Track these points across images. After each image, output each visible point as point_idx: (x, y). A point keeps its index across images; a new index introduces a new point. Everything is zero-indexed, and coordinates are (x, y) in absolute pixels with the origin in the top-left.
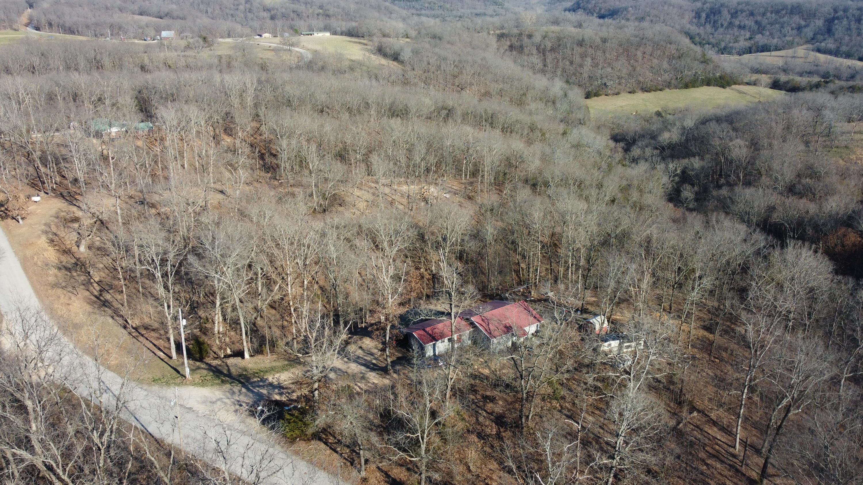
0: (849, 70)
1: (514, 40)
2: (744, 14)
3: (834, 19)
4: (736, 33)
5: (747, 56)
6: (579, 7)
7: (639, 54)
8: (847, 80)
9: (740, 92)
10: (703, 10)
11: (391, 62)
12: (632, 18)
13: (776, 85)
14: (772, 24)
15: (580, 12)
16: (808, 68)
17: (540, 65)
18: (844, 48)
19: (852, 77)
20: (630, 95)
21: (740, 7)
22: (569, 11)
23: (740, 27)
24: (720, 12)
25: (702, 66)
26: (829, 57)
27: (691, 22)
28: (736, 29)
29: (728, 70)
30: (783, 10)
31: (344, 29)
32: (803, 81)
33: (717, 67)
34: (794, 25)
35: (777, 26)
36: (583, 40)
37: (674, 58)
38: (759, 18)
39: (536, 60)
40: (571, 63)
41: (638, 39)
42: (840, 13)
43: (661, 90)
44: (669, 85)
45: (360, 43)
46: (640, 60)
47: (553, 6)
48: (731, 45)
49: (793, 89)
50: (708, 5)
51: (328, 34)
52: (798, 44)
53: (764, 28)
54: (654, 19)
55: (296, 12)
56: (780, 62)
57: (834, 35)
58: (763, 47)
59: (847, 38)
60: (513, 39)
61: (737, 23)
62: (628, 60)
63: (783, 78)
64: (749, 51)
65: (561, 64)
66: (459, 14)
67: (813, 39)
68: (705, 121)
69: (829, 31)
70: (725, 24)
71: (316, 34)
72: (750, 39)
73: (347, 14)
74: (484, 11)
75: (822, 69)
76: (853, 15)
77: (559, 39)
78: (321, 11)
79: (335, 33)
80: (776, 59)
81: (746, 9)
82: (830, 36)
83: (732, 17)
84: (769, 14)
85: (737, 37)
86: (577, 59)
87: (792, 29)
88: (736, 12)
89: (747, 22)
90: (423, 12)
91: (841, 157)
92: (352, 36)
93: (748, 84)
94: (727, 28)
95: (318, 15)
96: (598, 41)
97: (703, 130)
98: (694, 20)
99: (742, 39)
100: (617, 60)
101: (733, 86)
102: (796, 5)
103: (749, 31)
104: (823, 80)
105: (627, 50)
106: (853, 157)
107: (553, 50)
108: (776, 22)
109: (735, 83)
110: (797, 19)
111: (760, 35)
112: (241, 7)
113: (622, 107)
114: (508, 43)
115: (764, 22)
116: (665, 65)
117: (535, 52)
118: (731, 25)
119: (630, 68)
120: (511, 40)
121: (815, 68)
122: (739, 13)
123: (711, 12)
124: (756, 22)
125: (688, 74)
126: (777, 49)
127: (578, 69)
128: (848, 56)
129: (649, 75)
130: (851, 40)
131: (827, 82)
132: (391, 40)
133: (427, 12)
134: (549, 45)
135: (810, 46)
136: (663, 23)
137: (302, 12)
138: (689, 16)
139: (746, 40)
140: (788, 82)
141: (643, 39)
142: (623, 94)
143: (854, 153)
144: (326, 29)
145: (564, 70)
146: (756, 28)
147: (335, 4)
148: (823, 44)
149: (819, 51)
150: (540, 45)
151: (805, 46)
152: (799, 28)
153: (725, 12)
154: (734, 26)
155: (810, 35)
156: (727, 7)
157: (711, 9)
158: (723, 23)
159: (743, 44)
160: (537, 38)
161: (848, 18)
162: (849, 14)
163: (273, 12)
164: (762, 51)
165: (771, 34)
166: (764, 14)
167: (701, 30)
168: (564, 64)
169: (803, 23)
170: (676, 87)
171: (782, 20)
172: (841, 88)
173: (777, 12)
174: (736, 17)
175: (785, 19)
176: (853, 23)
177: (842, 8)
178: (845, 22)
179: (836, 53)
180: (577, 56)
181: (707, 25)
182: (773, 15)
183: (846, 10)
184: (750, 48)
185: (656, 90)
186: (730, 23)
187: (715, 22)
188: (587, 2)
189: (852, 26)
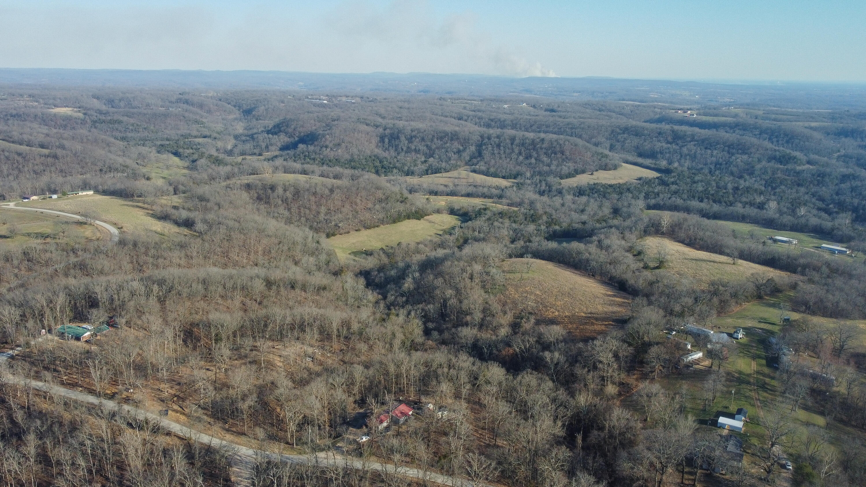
1: (260, 192)
2: (417, 140)
3: (482, 145)
4: (415, 157)
5: (425, 179)
6: (280, 131)
7: (358, 200)
9: (430, 222)
10: (385, 135)
12: (331, 145)
14: (438, 148)
16: (470, 189)
17: (288, 215)
18: (492, 170)
20: (357, 233)
21: (414, 133)
23: (416, 151)
24: (398, 138)
25: (402, 205)
26: (483, 176)
27: (377, 146)
28: (413, 153)
29: (420, 206)
30: (445, 136)
33: (412, 204)
34: (455, 150)
35: (443, 150)
36: (315, 190)
38: (429, 143)
39: (283, 210)
40: (310, 210)
42: (486, 140)
43: (377, 227)
44: (382, 222)
46: (359, 204)
48: (412, 167)
50: (388, 132)
52: (460, 166)
53: (434, 153)
54: (348, 145)
56: (451, 184)
57: (484, 158)
58: (435, 169)
59: (493, 161)
61: (413, 147)
62: (351, 205)
64: (426, 173)
67: (469, 162)
69: (480, 154)
70: (405, 149)
72: (425, 162)
75: (480, 189)
76: (495, 142)
77: (295, 188)
80: (446, 180)
81: (418, 135)
82: (481, 160)
83: (409, 143)
84: (435, 140)
85: (415, 161)
86: (314, 208)
87: (454, 153)
88: (411, 138)
89: (420, 147)
93: (434, 212)
94: (407, 152)
98: (380, 145)
99: (419, 162)
100: (344, 206)
101: (425, 218)
102: (454, 133)
103: (423, 154)
105: (349, 198)
108: (442, 147)
109: (426, 215)
110: (456, 145)
111: (432, 158)
113: (354, 243)
115: (433, 146)
120: (256, 191)
122: (414, 139)
123: (392, 138)
124: (427, 147)
125: (394, 212)
126: (446, 171)
127: (316, 216)
128: (495, 175)
130: (496, 162)
135: (468, 167)
138: (375, 140)
139: (422, 163)
141: (358, 188)
142: (352, 232)
146: (427, 152)
148: (477, 167)
149: (474, 171)
151: (465, 168)
152: (459, 152)
153: (403, 138)
154: (411, 150)
155: (468, 158)
156: (404, 133)
157: (392, 135)
158: (403, 147)
159: (421, 167)
160: (280, 190)
161: (491, 144)
162: (492, 141)
164: (435, 173)
165: (440, 158)
166: (432, 140)
167: (386, 154)
169: (461, 148)
170: (388, 223)
171: (446, 146)
173: (441, 138)
174: (412, 143)
175: (448, 145)
176: (495, 149)
177: (486, 135)
178: (490, 148)
179: (487, 174)
180: (314, 205)
181: (390, 148)
182: (439, 141)
183: (489, 138)
184: (427, 171)
185: (374, 227)
186: (408, 148)
187: (397, 146)
188: (287, 126)
189: (495, 152)
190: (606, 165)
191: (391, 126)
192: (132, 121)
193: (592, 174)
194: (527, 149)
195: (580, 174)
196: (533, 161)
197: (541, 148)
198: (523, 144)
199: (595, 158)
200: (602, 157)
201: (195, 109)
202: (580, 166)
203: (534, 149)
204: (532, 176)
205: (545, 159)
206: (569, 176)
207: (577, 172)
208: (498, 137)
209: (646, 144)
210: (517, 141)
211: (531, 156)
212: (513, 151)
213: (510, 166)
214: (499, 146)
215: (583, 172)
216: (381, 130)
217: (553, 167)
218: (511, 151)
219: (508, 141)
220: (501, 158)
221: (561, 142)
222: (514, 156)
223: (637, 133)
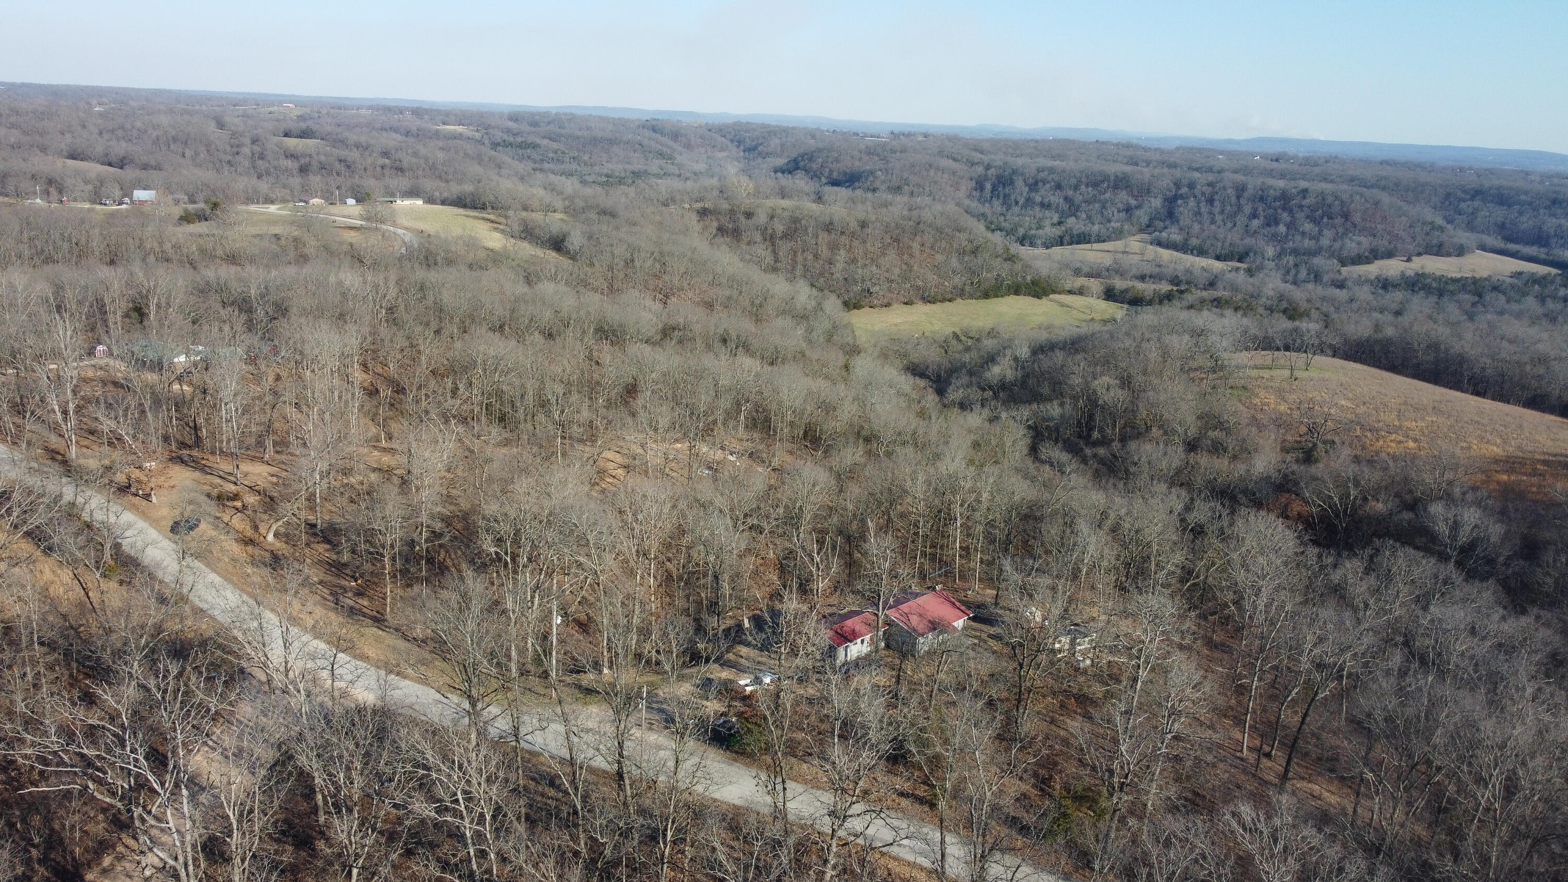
0: (1205, 274)
1: (724, 220)
2: (1048, 186)
3: (1176, 197)
4: (1039, 215)
5: (1057, 251)
6: (797, 168)
7: (916, 246)
8: (1205, 289)
9: (1062, 305)
10: (986, 178)
11: (550, 252)
12: (883, 187)
13: (1110, 295)
14: (1087, 202)
15: (800, 174)
16: (1147, 269)
17: (769, 259)
18: (1194, 242)
19: (1212, 284)
20: (906, 308)
21: (1042, 175)
22: (783, 172)
23: (1042, 205)
24: (1012, 183)
25: (1007, 266)
26: (1175, 253)
27: (969, 196)
28: (1037, 209)
29: (1044, 272)
30: (1103, 181)
31: (445, 195)
32: (1147, 288)
33: (1026, 267)
34: (1120, 205)
35: (1097, 205)
36: (831, 223)
37: (964, 253)
38: (1070, 193)
39: (762, 251)
40: (816, 257)
41: (911, 223)
42: (1184, 190)
43: (950, 301)
44: (961, 294)
45: (484, 219)
46: (917, 253)
47: (752, 163)
48: (1033, 232)
49: (1136, 301)
50: (992, 171)
51: (419, 202)
52: (1129, 234)
53: (1078, 209)
54: (916, 190)
55: (345, 161)
56: (1107, 260)
57: (1178, 221)
58: (1079, 236)
59: (1196, 227)
60: (720, 217)
61: (1038, 199)
62: (900, 254)
63: (1119, 284)
64: (1060, 242)
65: (800, 258)
66: (605, 171)
67: (1148, 226)
68: (1040, 350)
69: (1171, 215)
70: (1022, 201)
71: (399, 202)
72: (1060, 223)
73: (433, 167)
74: (645, 167)
75: (1168, 271)
76: (1203, 194)
77: (795, 220)
78: (387, 161)
79: (430, 200)
80: (1099, 254)
81: (1050, 178)
82: (1172, 223)
83: (1031, 190)
84: (1083, 187)
85: (1040, 219)
86: (825, 252)
87: (1119, 211)
88: (1036, 183)
89: (1052, 198)
90: (546, 166)
91: (1240, 401)
92: (465, 206)
93: (1070, 292)
94: (1025, 206)
95: (383, 167)
96: (854, 225)
97: (1046, 362)
98: (974, 193)
99: (1047, 223)
100: (884, 254)
101: (1052, 296)
102: (1121, 176)
103: (1057, 212)
104: (1175, 288)
105: (897, 240)
106: (1257, 401)
107: (785, 236)
108: (1094, 200)
109: (1054, 292)
110: (1123, 197)
111: (1073, 218)
112: (246, 150)
113: (896, 325)
114: (715, 224)
115: (1078, 198)
116: (954, 262)
117: (758, 238)
118: (1029, 202)
119: (904, 267)
120: (718, 219)
121: (1157, 269)
122: (1040, 184)
123: (999, 182)
124: (1066, 198)
125: (988, 277)
126: (1100, 240)
127: (827, 267)
128: (1201, 252)
129: (932, 278)
130: (1202, 230)
131: (1182, 292)
132: (534, 215)
133: (551, 166)
134: (780, 228)
135: (1146, 236)
136: (929, 195)
137: (354, 162)
138: (966, 186)
139: (1053, 225)
140: (1126, 291)
141: (918, 223)
142: (895, 306)
143: (1257, 396)
144: (412, 193)
145: (806, 268)
146: (1065, 207)
147: (410, 151)
148: (1164, 234)
149: (1160, 244)
150: (766, 229)
151: (1138, 237)
152: (1128, 210)
153: (1019, 183)
154: (1034, 203)
155: (1145, 220)
156: (1022, 174)
157: (999, 177)
158: (1019, 198)
159: (1050, 231)
160: (761, 218)
161: (1195, 197)
162: (1197, 191)
163: (303, 161)
164: (1078, 243)
165: (1089, 217)
166: (1076, 188)
168: (805, 259)
169: (1133, 202)
170: (971, 297)
171: (1102, 197)
172: (1203, 301)
173: (1095, 185)
174: (1037, 191)
175: (1108, 195)
176: (1203, 205)
177: (1185, 182)
178: (1192, 203)
179: (1183, 248)
180: (825, 248)
181: (995, 201)
182: (1090, 189)
183: (1191, 186)
184: (1061, 238)
185: (943, 300)
186: (1028, 200)
187: (1006, 196)
188: (810, 160)
189: (1203, 210)
190: (1441, 245)
191: (999, 163)
192: (555, 146)
193: (1409, 260)
194: (1270, 207)
195: (1382, 258)
196: (1282, 229)
197: (1301, 207)
198: (1262, 199)
199: (1418, 229)
200: (1433, 228)
201: (665, 139)
202: (1383, 244)
203: (1284, 209)
204: (1279, 256)
205: (1308, 227)
206: (1358, 260)
207: (1375, 255)
208: (1211, 184)
209: (1524, 219)
210: (1250, 192)
211: (1277, 223)
212: (1239, 208)
213: (1234, 237)
214: (1211, 201)
215: (1390, 255)
216: (980, 170)
217: (1325, 242)
218: (1235, 208)
219: (1230, 191)
220: (1213, 222)
221: (1345, 197)
222: (1241, 220)
223: (1502, 199)
